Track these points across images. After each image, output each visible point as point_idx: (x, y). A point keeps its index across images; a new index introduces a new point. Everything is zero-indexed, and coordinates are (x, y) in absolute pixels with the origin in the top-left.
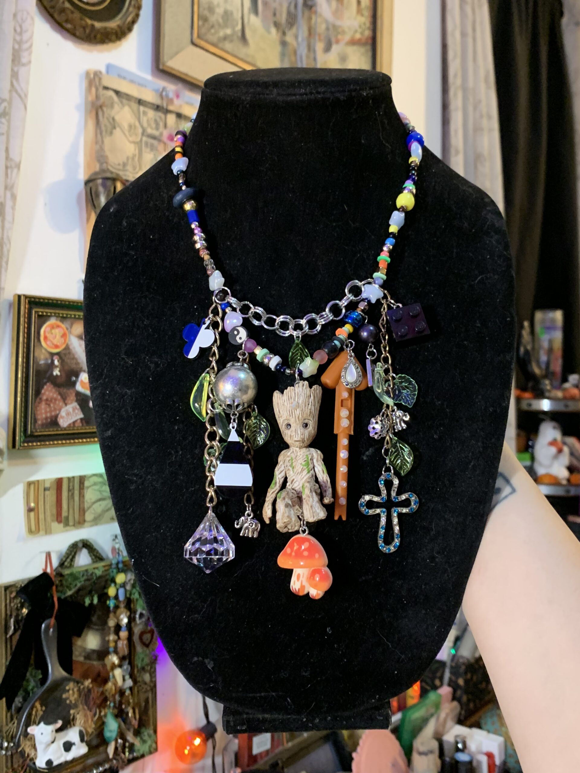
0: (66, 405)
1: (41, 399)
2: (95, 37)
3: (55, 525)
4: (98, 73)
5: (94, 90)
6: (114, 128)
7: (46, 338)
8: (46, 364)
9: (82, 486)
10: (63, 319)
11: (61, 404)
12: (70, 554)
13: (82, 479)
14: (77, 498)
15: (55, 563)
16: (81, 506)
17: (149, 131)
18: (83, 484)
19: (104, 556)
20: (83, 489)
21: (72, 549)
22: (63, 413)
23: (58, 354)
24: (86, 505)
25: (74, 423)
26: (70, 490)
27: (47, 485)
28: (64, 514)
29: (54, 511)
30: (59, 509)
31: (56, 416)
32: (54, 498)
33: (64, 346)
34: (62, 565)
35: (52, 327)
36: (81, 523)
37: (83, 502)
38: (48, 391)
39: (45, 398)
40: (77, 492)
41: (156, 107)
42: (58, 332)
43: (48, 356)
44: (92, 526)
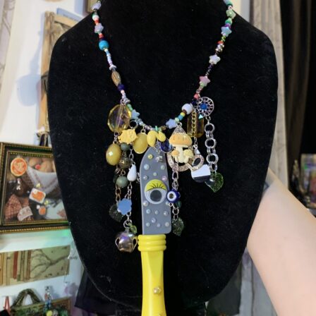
0: (23, 207)
1: (8, 204)
3: (12, 280)
4: (52, 14)
5: (49, 23)
7: (14, 168)
8: (13, 183)
9: (29, 256)
10: (24, 156)
11: (20, 207)
12: (20, 298)
13: (30, 252)
14: (26, 264)
15: (11, 303)
16: (28, 268)
19: (40, 299)
20: (30, 258)
21: (21, 295)
22: (21, 213)
23: (20, 177)
24: (31, 269)
25: (27, 218)
26: (22, 259)
27: (9, 256)
28: (18, 273)
29: (12, 271)
30: (15, 270)
31: (17, 214)
32: (13, 264)
33: (23, 173)
34: (15, 304)
35: (18, 161)
36: (27, 279)
37: (30, 266)
38: (13, 199)
39: (10, 203)
40: (26, 260)
42: (21, 164)
43: (14, 178)
44: (34, 281)
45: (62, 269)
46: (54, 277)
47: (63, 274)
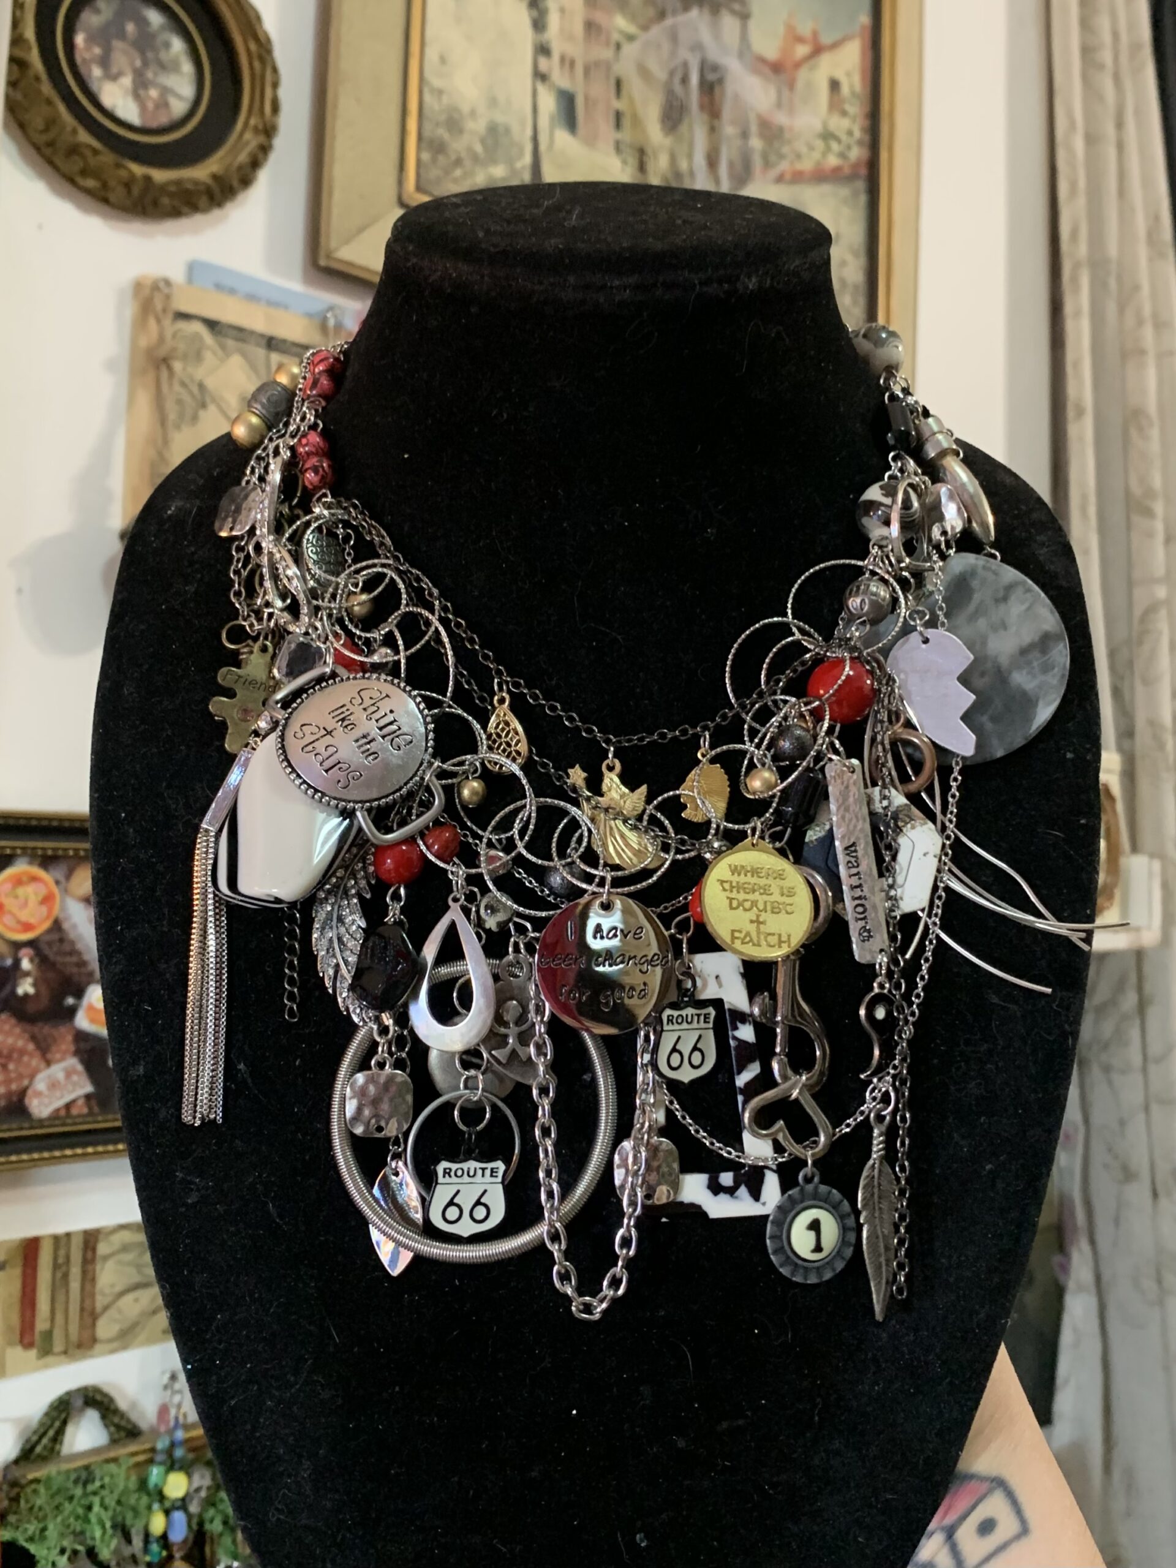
0: (49, 1063)
2: (155, 203)
3: (16, 1354)
4: (162, 285)
5: (152, 326)
6: (204, 406)
9: (89, 1255)
10: (48, 860)
11: (35, 1062)
12: (51, 1426)
13: (91, 1239)
14: (75, 1285)
16: (88, 1303)
18: (94, 1250)
19: (144, 1425)
20: (93, 1260)
21: (55, 1414)
22: (40, 1084)
23: (32, 943)
24: (100, 1302)
25: (68, 1106)
26: (60, 1268)
28: (42, 1324)
29: (15, 1319)
30: (28, 1313)
31: (23, 1093)
32: (16, 1289)
33: (47, 925)
35: (19, 882)
36: (85, 1345)
37: (93, 1295)
40: (75, 1271)
43: (5, 949)
44: (113, 1351)
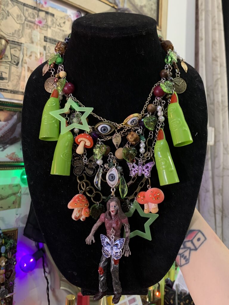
6: (8, 16)
17: (29, 19)
41: (33, 8)
45: (14, 203)
46: (5, 210)
47: (15, 208)
